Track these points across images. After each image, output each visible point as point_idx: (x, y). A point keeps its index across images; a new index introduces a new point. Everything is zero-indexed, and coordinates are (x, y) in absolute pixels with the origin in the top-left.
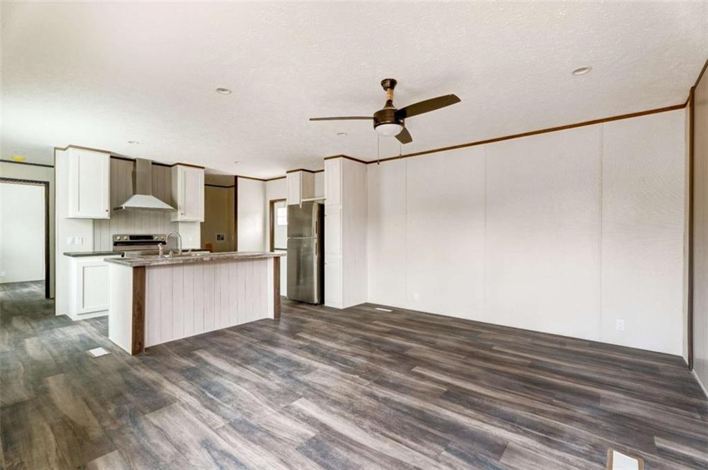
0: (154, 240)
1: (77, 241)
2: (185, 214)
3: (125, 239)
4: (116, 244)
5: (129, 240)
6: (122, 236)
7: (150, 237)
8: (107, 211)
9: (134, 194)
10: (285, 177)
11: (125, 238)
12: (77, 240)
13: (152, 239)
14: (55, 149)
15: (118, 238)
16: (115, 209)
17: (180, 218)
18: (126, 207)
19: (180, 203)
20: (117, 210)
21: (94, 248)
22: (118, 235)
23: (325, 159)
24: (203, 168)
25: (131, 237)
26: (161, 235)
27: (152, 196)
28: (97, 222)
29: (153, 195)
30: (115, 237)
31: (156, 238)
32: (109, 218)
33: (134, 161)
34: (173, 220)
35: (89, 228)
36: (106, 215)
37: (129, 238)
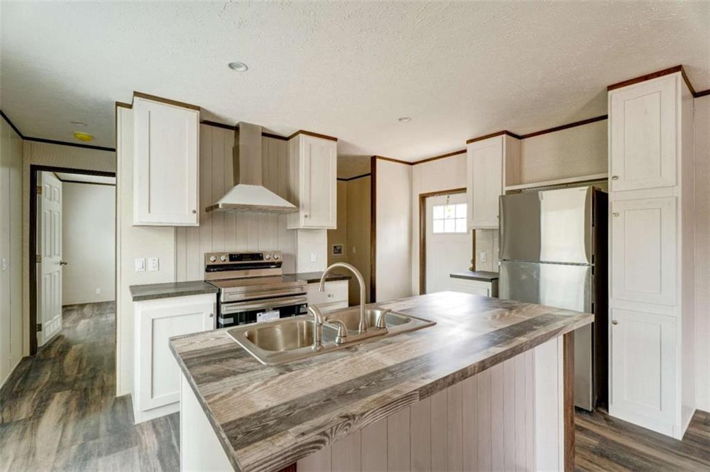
0: (265, 261)
1: (151, 265)
2: (310, 217)
3: (224, 260)
4: (209, 269)
5: (228, 262)
6: (218, 255)
7: (258, 256)
8: (194, 212)
9: (236, 183)
10: (465, 151)
11: (223, 258)
12: (150, 261)
13: (261, 258)
14: (118, 104)
15: (212, 259)
16: (208, 210)
17: (303, 223)
18: (223, 205)
19: (303, 196)
20: (210, 211)
21: (176, 277)
22: (212, 254)
23: (611, 88)
24: (335, 139)
25: (232, 257)
26: (276, 252)
27: (261, 188)
28: (181, 232)
29: (263, 185)
30: (207, 256)
31: (267, 257)
32: (198, 225)
33: (236, 129)
34: (290, 227)
35: (169, 241)
36: (193, 220)
37: (228, 259)
